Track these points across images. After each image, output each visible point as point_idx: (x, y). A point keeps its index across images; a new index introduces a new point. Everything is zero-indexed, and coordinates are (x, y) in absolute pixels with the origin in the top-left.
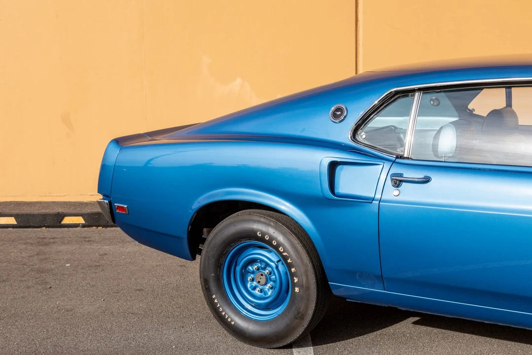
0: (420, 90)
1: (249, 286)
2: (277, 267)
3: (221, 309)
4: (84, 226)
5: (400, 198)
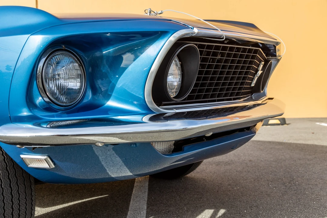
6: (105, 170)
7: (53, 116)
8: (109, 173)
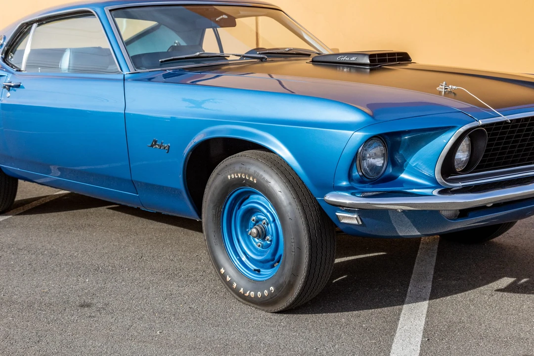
0: (37, 21)
6: (395, 228)
7: (365, 187)
8: (398, 231)
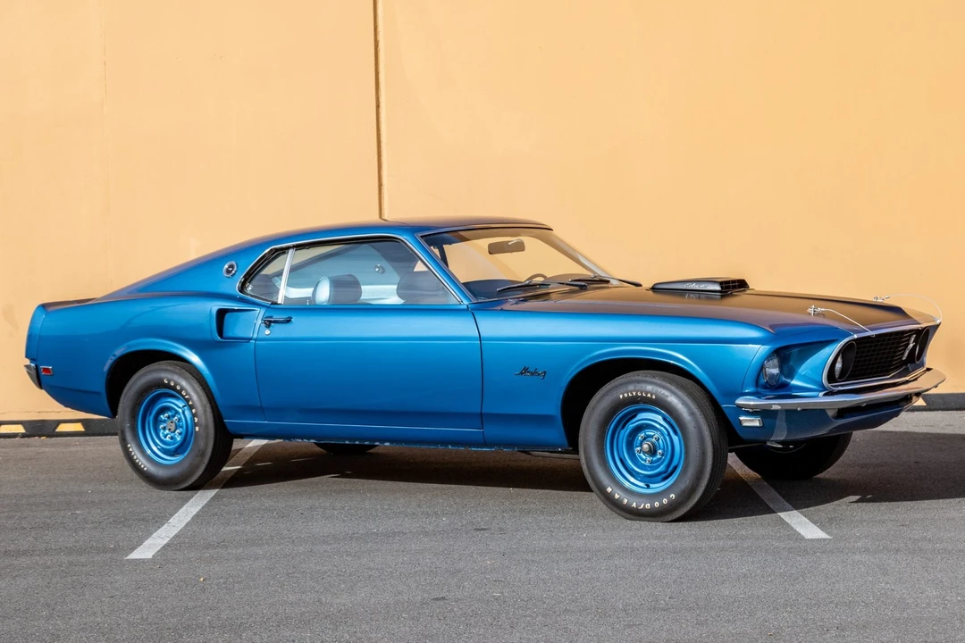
0: (294, 247)
1: (161, 435)
2: (183, 413)
3: (131, 450)
4: (23, 436)
5: (272, 336)
